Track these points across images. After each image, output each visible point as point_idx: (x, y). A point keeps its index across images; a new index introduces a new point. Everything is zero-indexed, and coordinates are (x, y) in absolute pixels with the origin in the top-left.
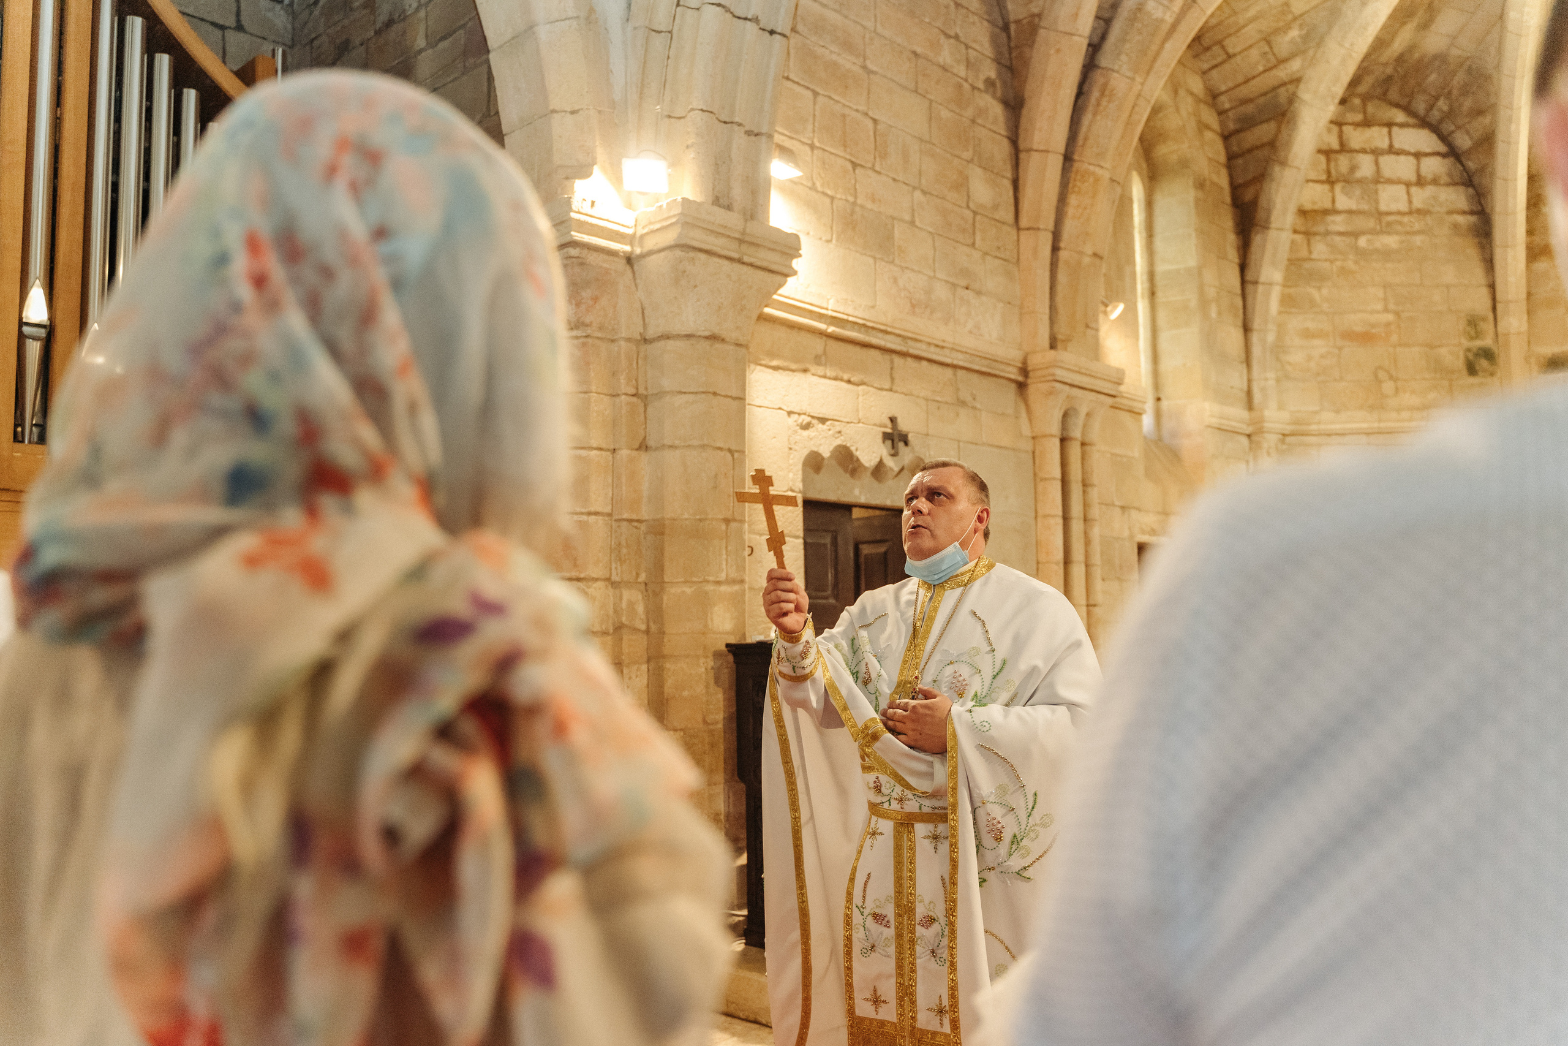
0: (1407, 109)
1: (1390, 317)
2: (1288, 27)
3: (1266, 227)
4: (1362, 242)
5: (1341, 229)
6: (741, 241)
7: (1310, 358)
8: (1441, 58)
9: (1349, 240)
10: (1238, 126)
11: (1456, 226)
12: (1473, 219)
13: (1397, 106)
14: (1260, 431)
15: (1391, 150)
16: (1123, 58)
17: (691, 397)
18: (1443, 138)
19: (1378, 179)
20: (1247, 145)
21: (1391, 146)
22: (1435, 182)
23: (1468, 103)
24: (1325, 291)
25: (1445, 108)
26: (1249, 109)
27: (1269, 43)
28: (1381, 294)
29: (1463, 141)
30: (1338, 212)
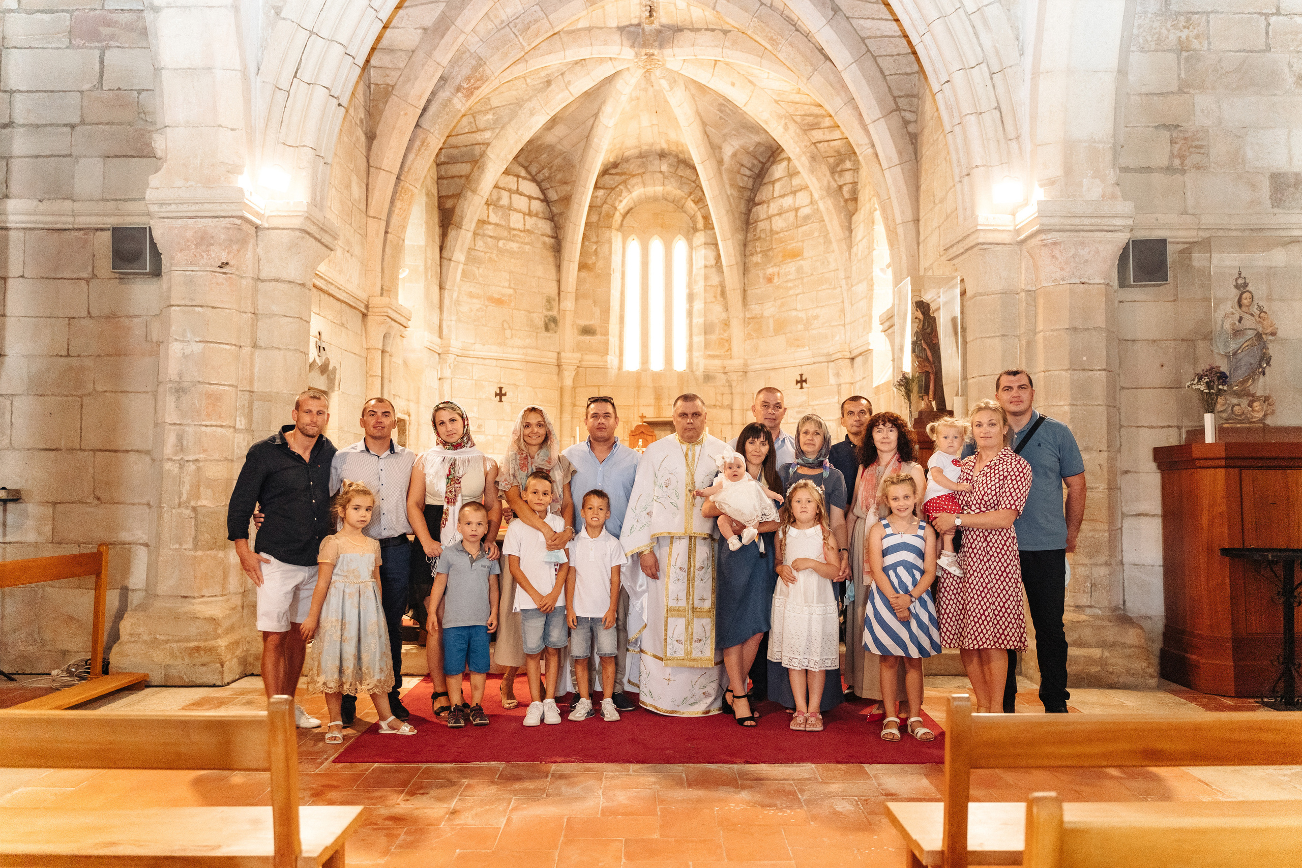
0: (526, 168)
1: (511, 291)
2: (486, 112)
3: (459, 227)
4: (501, 243)
5: (491, 234)
6: (321, 229)
7: (471, 310)
8: (551, 148)
9: (494, 241)
10: (447, 160)
11: (544, 243)
12: (552, 240)
13: (523, 166)
14: (447, 352)
15: (517, 192)
16: (437, 126)
17: (291, 320)
18: (542, 191)
19: (510, 208)
20: (450, 173)
21: (518, 189)
22: (536, 215)
23: (559, 176)
24: (481, 270)
25: (547, 175)
26: (455, 152)
27: (474, 117)
28: (508, 277)
29: (553, 195)
30: (490, 223)
